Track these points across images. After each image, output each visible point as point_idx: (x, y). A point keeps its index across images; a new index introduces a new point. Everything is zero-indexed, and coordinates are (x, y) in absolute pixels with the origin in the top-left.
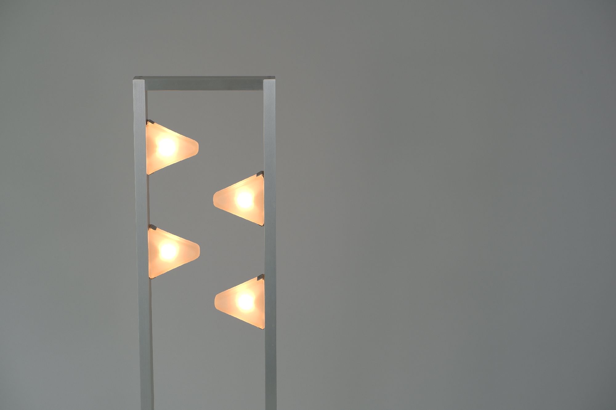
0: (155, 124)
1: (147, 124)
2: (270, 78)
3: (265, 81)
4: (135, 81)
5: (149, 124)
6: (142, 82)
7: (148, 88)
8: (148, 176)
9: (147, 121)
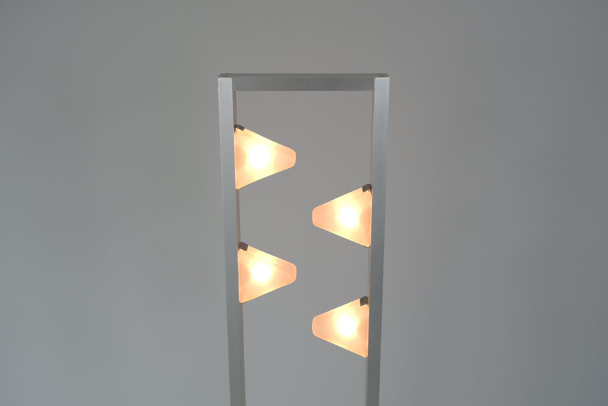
0: (245, 130)
1: (235, 131)
2: (382, 75)
3: (377, 80)
4: (220, 79)
5: (238, 130)
6: (229, 80)
7: (236, 88)
8: (237, 191)
9: (236, 126)
